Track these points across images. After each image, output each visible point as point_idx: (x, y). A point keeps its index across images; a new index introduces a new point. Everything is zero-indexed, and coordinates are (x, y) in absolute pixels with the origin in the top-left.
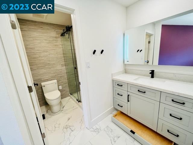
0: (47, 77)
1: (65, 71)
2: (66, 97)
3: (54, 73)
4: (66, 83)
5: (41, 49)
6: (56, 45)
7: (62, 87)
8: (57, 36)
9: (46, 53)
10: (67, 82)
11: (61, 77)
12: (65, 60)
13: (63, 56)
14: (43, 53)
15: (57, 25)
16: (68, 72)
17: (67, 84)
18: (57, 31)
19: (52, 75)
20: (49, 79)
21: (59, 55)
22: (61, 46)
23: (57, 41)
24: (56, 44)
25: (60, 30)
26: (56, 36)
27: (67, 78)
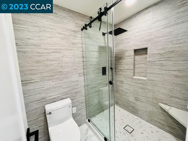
0: (56, 95)
1: (83, 84)
2: (81, 125)
3: (67, 87)
4: (83, 102)
5: (51, 48)
6: (73, 44)
7: (77, 109)
8: (77, 29)
9: (57, 55)
10: (84, 100)
11: (76, 93)
12: (85, 67)
13: (81, 60)
14: (53, 54)
15: (77, 13)
16: (87, 85)
17: (84, 104)
18: (77, 21)
19: (64, 90)
20: (59, 97)
21: (77, 59)
22: (80, 45)
23: (76, 37)
24: (74, 41)
25: (81, 22)
26: (74, 30)
27: (84, 95)
